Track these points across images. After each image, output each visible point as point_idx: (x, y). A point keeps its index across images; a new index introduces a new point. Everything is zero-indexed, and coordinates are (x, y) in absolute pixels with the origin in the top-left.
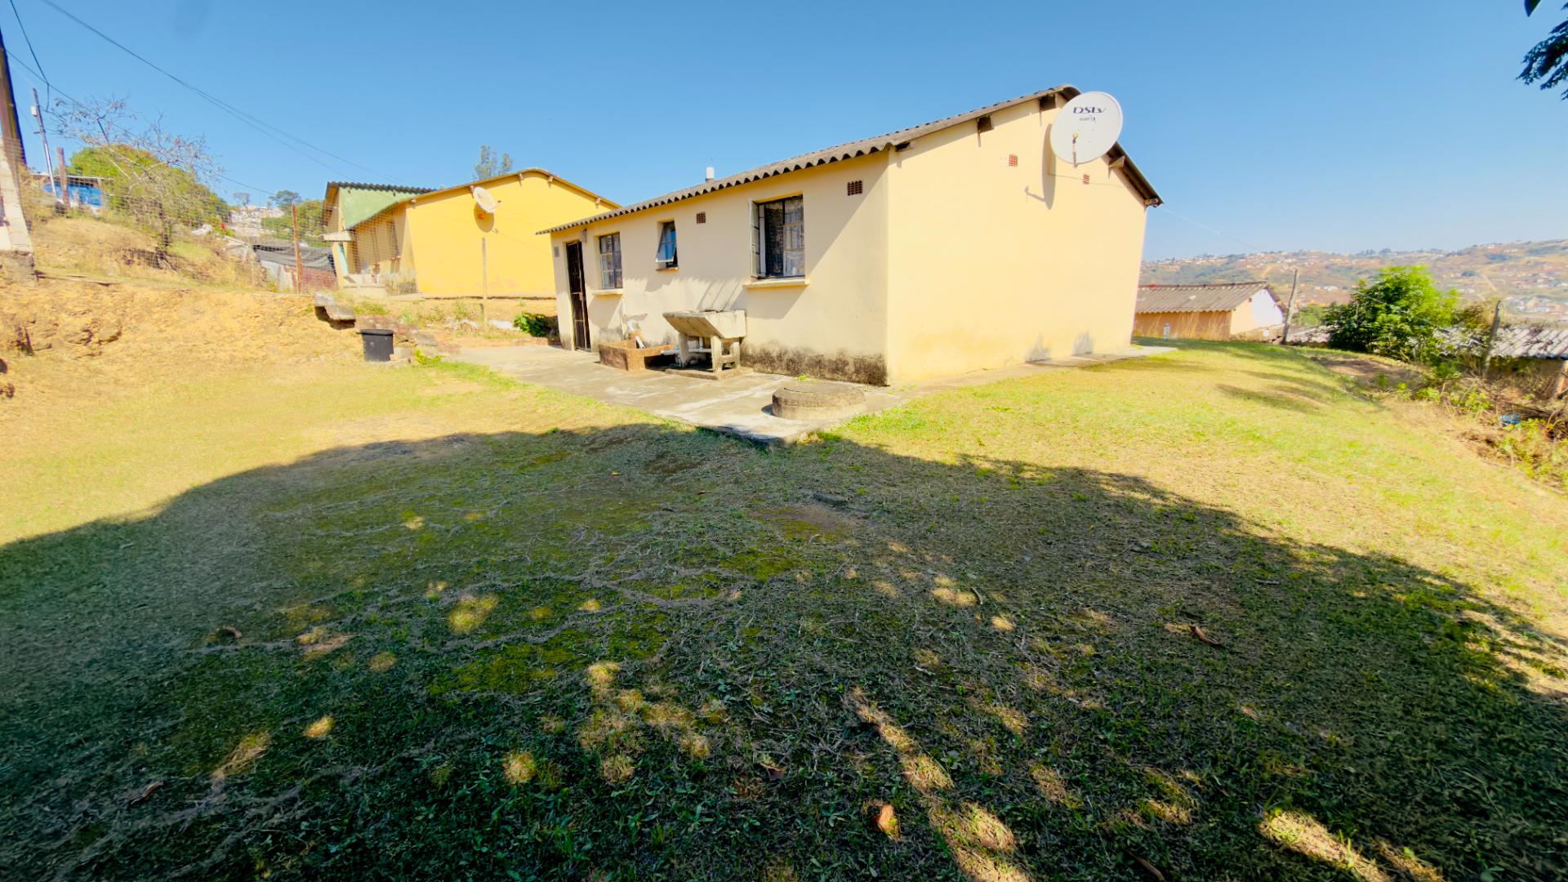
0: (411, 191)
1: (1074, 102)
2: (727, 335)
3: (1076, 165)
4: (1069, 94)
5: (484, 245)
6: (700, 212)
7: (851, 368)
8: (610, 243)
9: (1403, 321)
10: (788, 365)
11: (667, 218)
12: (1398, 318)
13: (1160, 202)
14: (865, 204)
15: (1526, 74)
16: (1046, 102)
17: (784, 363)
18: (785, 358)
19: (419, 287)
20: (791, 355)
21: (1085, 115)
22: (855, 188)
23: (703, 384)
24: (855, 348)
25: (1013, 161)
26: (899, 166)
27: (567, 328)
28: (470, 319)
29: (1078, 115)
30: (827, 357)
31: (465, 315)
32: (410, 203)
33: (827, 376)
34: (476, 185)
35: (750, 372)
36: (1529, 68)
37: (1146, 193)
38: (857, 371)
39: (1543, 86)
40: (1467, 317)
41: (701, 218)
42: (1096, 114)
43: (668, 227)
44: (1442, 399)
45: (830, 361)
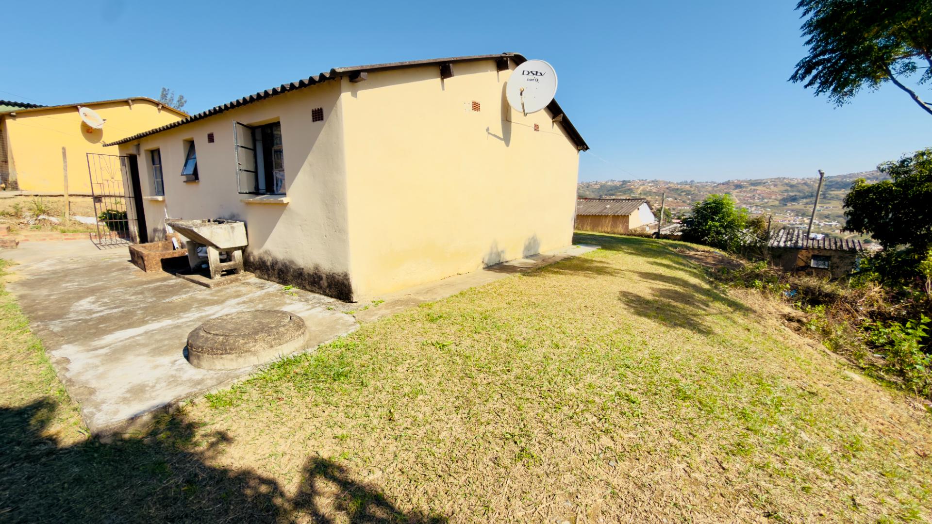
1: (523, 66)
2: (224, 245)
3: (525, 114)
4: (518, 60)
6: (209, 132)
7: (324, 283)
8: (155, 156)
9: (721, 226)
10: (278, 274)
11: (188, 136)
12: (718, 224)
13: (587, 148)
14: (325, 129)
16: (501, 63)
17: (276, 272)
18: (276, 268)
19: (20, 186)
20: (280, 266)
21: (531, 77)
22: (318, 115)
24: (327, 266)
25: (476, 107)
26: (354, 95)
27: (134, 228)
28: (48, 214)
29: (526, 77)
30: (306, 271)
31: (44, 212)
33: (308, 287)
34: (82, 106)
37: (579, 143)
38: (329, 286)
40: (755, 224)
41: (211, 138)
42: (539, 77)
43: (191, 146)
45: (309, 274)
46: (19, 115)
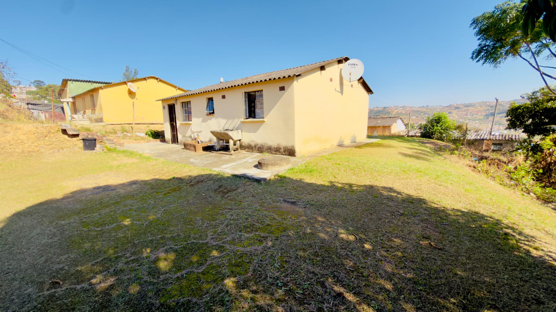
0: (101, 83)
1: (348, 62)
2: (235, 139)
3: (350, 82)
4: (347, 59)
5: (133, 105)
6: (223, 95)
7: (282, 150)
8: (186, 105)
9: (442, 129)
10: (258, 149)
11: (210, 96)
12: (440, 128)
13: (373, 93)
14: (286, 94)
15: (472, 58)
16: (340, 62)
18: (257, 147)
19: (104, 120)
20: (259, 146)
21: (352, 66)
22: (282, 89)
23: (227, 157)
24: (284, 143)
25: (331, 80)
26: (297, 82)
27: (168, 135)
28: (127, 132)
29: (350, 66)
30: (273, 146)
31: (125, 131)
32: (101, 88)
33: (273, 153)
35: (244, 152)
36: (473, 56)
37: (369, 90)
38: (285, 151)
39: (477, 62)
40: (459, 128)
41: (224, 97)
42: (355, 66)
43: (211, 100)
44: (459, 154)
45: (274, 148)
46: (105, 87)
